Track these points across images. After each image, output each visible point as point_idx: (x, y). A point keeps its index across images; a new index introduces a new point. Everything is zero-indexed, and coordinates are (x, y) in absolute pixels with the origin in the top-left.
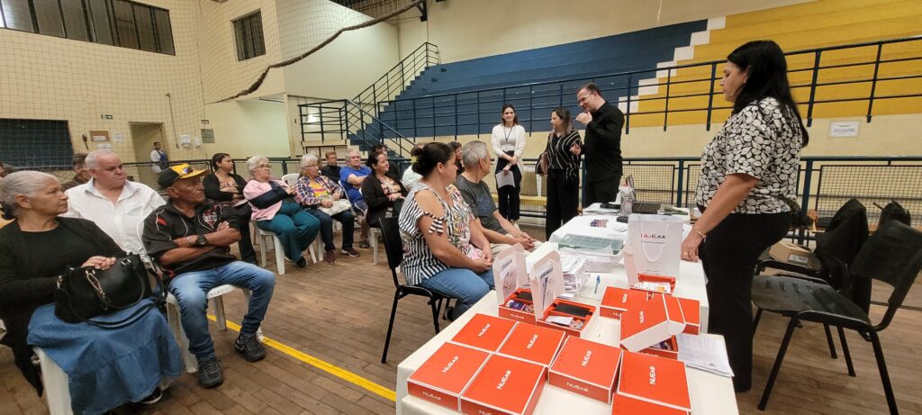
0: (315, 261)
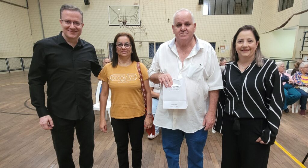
0: (293, 112)
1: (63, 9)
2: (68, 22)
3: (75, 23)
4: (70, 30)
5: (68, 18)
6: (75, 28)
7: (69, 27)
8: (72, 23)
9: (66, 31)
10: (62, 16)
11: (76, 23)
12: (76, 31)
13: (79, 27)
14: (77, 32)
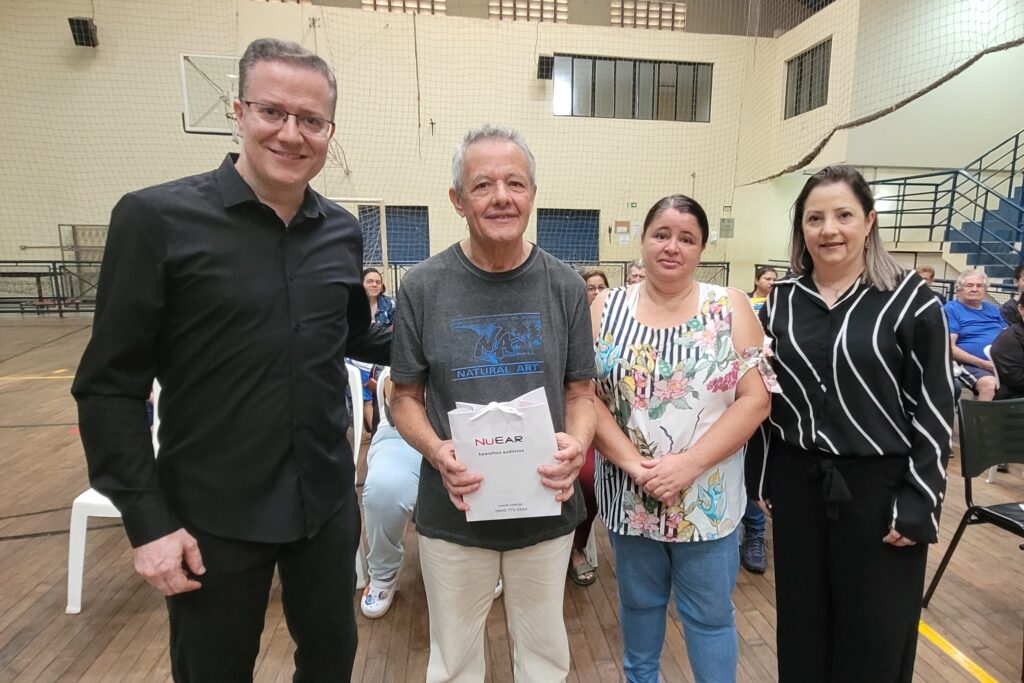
1: (256, 57)
2: (275, 111)
3: (303, 119)
4: (276, 146)
5: (276, 96)
6: (301, 139)
7: (276, 132)
8: (292, 119)
9: (261, 149)
10: (250, 83)
11: (307, 118)
12: (303, 152)
13: (318, 137)
14: (307, 161)
